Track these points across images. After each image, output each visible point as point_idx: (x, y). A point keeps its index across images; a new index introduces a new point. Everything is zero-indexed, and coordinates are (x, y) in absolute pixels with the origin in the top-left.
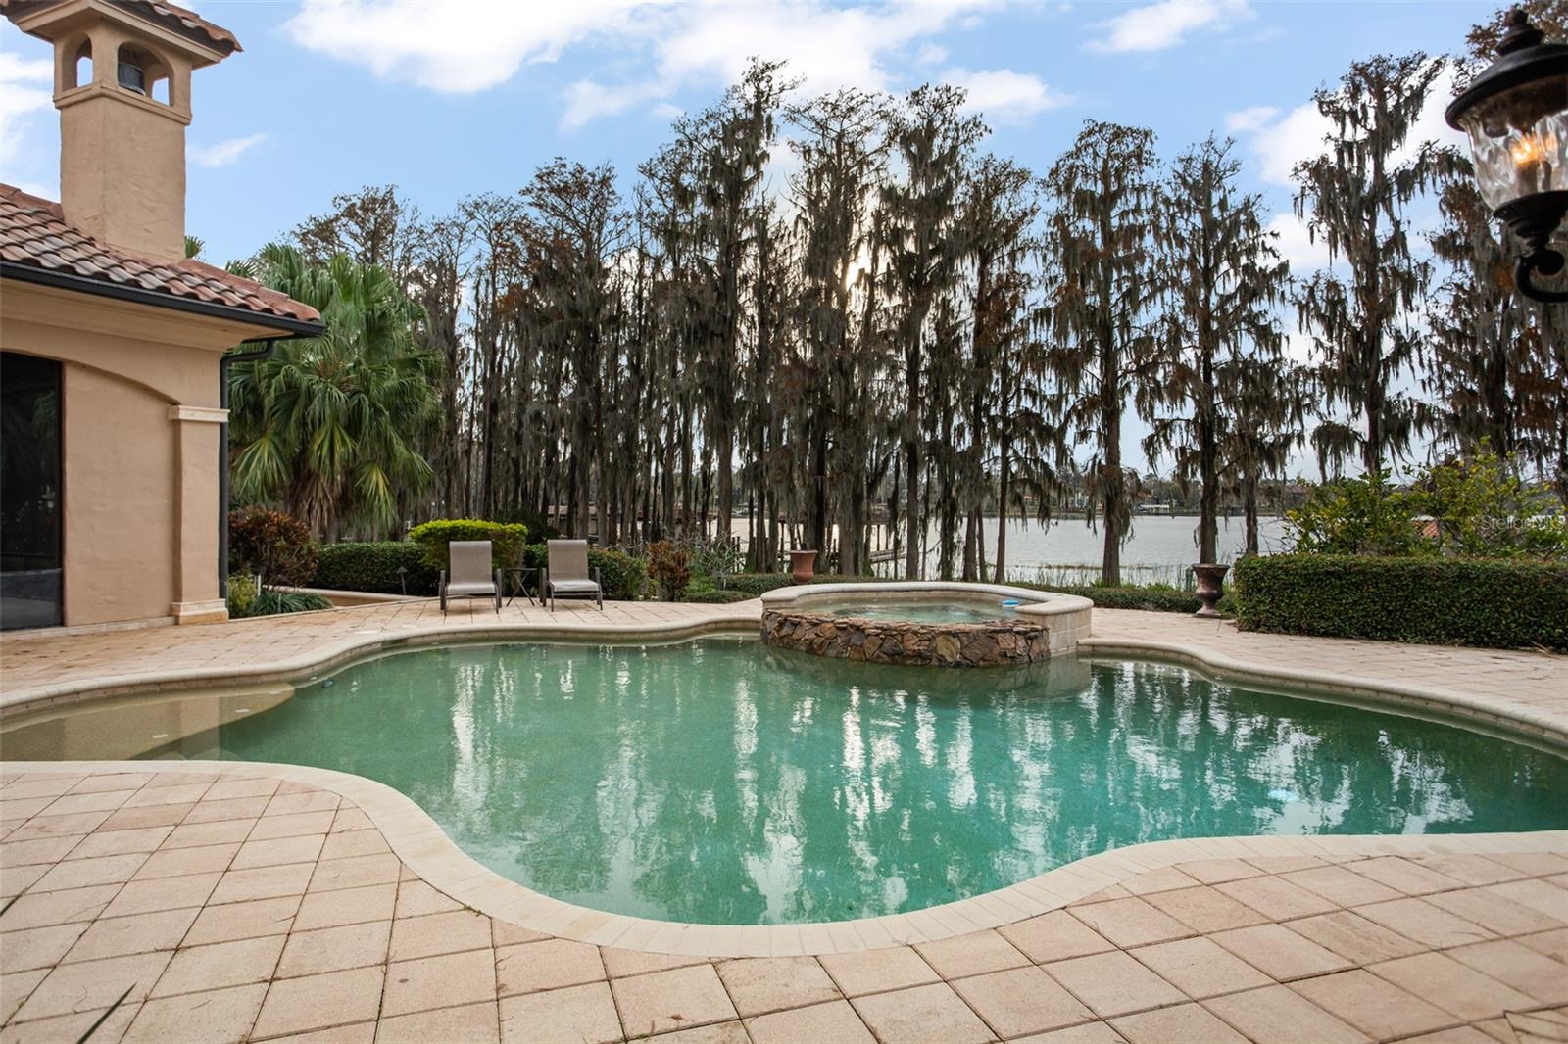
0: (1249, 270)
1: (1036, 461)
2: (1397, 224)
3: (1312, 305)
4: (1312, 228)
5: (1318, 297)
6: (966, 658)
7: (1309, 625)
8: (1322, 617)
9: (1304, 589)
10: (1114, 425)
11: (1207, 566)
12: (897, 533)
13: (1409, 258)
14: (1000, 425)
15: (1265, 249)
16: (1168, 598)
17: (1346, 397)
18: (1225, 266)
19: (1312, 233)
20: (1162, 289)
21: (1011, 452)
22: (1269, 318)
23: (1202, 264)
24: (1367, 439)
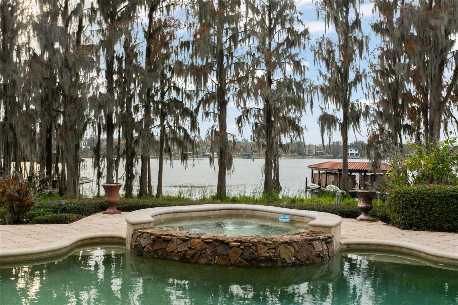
0: (291, 30)
1: (180, 128)
2: (358, 15)
3: (320, 52)
4: (318, 12)
5: (323, 48)
6: (298, 260)
7: (440, 226)
8: (447, 221)
9: (438, 205)
10: (224, 109)
11: (366, 191)
12: (99, 168)
13: (362, 32)
14: (160, 107)
15: (298, 20)
16: (338, 210)
17: (333, 100)
18: (279, 27)
19: (318, 15)
20: (249, 36)
21: (165, 123)
22: (300, 57)
23: (268, 25)
24: (342, 122)
